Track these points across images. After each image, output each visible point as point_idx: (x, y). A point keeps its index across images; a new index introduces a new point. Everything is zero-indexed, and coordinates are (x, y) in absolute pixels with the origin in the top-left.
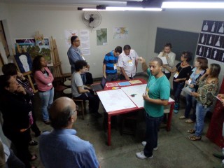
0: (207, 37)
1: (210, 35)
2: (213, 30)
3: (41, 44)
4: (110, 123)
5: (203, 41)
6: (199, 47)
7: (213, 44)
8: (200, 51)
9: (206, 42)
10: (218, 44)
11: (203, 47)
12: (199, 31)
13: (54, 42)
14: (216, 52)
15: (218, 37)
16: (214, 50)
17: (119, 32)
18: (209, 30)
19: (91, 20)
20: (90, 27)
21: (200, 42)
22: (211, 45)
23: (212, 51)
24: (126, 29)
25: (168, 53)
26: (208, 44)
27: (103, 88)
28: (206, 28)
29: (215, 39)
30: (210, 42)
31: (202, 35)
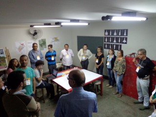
1: (109, 37)
2: (111, 34)
5: (106, 41)
6: (105, 44)
7: (112, 42)
8: (106, 46)
10: (115, 41)
11: (107, 44)
12: (103, 36)
15: (114, 38)
16: (114, 45)
17: (54, 40)
18: (109, 34)
19: (35, 33)
20: (34, 38)
21: (105, 42)
22: (111, 42)
23: (112, 46)
24: (58, 38)
26: (109, 42)
27: (56, 77)
28: (107, 33)
30: (110, 41)
31: (105, 37)
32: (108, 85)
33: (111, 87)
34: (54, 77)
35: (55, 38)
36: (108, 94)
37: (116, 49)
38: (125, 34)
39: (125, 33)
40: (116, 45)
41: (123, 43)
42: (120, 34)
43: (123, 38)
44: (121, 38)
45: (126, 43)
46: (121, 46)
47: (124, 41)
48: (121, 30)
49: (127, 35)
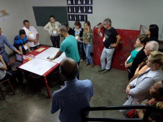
0: (72, 8)
2: (74, 3)
5: (70, 11)
6: (69, 15)
8: (71, 18)
9: (72, 11)
10: (80, 11)
11: (72, 15)
12: (66, 5)
14: (80, 17)
15: (78, 7)
16: (79, 15)
18: (72, 3)
21: (69, 12)
22: (76, 12)
23: (77, 16)
24: (7, 11)
25: (54, 23)
26: (74, 12)
27: (22, 62)
28: (69, 2)
31: (68, 7)
34: (20, 63)
35: (3, 11)
37: (81, 21)
38: (90, 3)
39: (90, 1)
40: (81, 15)
41: (89, 13)
42: (84, 3)
43: (89, 7)
44: (86, 7)
45: (91, 13)
46: (86, 16)
47: (90, 11)
49: (92, 4)
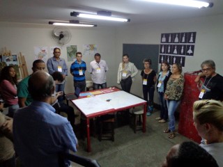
0: (166, 47)
1: (168, 45)
2: (170, 41)
3: (8, 60)
4: (88, 126)
5: (163, 51)
6: (161, 56)
7: (172, 52)
8: (162, 59)
9: (166, 51)
10: (175, 52)
11: (164, 56)
12: (159, 43)
13: (23, 58)
14: (175, 59)
15: (174, 46)
16: (173, 57)
17: (88, 48)
18: (167, 41)
19: (61, 36)
20: (60, 43)
21: (161, 52)
22: (170, 53)
23: (172, 58)
24: (95, 46)
26: (167, 53)
27: (78, 97)
28: (164, 40)
29: (173, 48)
30: (169, 51)
31: (161, 46)
32: (159, 118)
33: (162, 121)
35: (91, 45)
36: (154, 131)
38: (191, 41)
39: (192, 38)
40: (176, 57)
41: (188, 54)
42: (183, 41)
43: (189, 46)
44: (185, 46)
45: (192, 54)
46: (184, 58)
47: (190, 51)
48: (186, 34)
49: (194, 42)
